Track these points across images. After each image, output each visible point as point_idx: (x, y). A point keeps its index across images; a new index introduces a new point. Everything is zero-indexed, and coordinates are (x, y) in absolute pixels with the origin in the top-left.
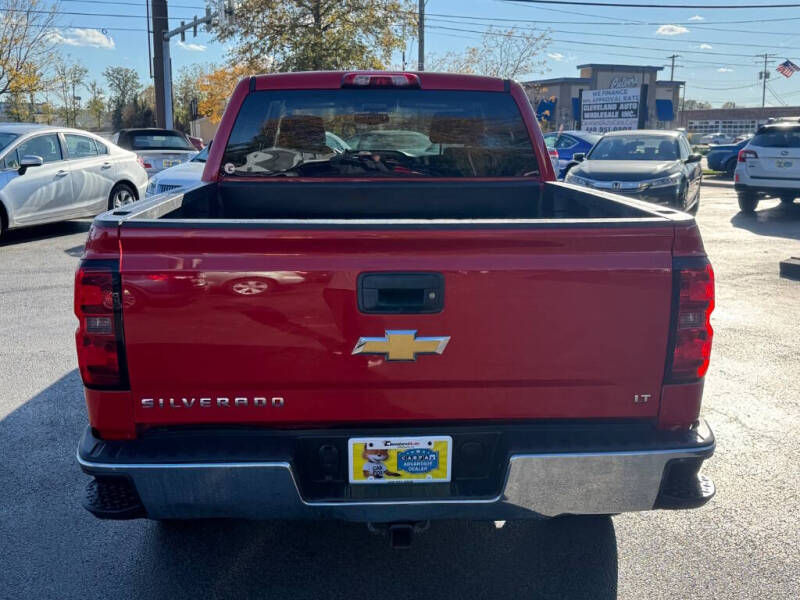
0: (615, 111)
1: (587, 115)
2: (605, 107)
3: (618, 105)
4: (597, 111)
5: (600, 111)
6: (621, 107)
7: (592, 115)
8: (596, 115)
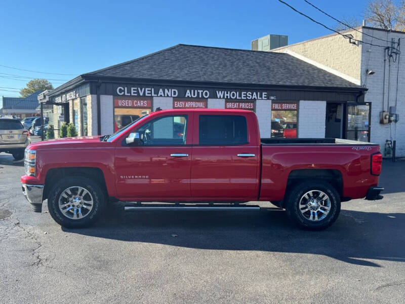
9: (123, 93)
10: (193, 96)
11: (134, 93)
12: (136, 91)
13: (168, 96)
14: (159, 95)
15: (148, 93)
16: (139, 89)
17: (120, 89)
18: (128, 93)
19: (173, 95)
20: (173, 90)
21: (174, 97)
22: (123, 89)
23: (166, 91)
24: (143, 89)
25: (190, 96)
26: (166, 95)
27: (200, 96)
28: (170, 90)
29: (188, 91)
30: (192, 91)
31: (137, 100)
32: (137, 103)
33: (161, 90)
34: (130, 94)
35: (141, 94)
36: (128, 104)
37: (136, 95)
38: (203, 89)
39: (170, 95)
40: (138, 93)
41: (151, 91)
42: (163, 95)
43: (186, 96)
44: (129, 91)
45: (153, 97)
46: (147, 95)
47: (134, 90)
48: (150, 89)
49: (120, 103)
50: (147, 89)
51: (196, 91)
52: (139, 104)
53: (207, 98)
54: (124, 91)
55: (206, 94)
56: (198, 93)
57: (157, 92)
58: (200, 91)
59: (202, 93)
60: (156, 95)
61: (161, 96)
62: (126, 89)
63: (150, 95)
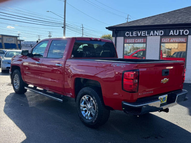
0: (30, 46)
1: (22, 47)
2: (28, 45)
3: (31, 45)
4: (25, 46)
5: (26, 46)
6: (32, 45)
7: (24, 47)
8: (25, 47)
9: (128, 35)
10: (175, 34)
11: (135, 35)
12: (136, 34)
13: (156, 35)
14: (150, 35)
15: (143, 34)
16: (138, 32)
17: (127, 33)
18: (131, 35)
19: (160, 34)
20: (160, 31)
21: (161, 36)
22: (129, 33)
23: (155, 32)
24: (141, 32)
25: (173, 34)
26: (155, 35)
27: (181, 34)
28: (158, 31)
29: (172, 31)
30: (175, 31)
31: (137, 39)
32: (137, 41)
33: (152, 32)
34: (132, 36)
35: (139, 35)
36: (132, 41)
37: (136, 36)
38: (184, 29)
39: (158, 34)
40: (137, 34)
41: (145, 33)
42: (153, 35)
43: (170, 34)
44: (132, 34)
45: (147, 36)
46: (142, 35)
47: (135, 33)
48: (145, 32)
49: (128, 41)
50: (143, 32)
51: (178, 31)
52: (138, 41)
53: (188, 35)
54: (129, 34)
55: (186, 32)
56: (180, 32)
57: (149, 33)
58: (181, 31)
59: (183, 32)
60: (148, 35)
61: (152, 35)
62: (130, 32)
63: (145, 35)
